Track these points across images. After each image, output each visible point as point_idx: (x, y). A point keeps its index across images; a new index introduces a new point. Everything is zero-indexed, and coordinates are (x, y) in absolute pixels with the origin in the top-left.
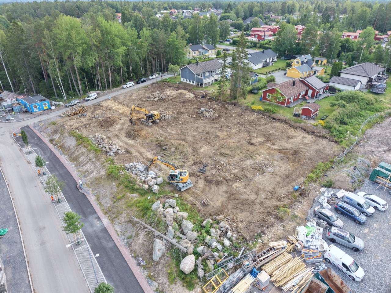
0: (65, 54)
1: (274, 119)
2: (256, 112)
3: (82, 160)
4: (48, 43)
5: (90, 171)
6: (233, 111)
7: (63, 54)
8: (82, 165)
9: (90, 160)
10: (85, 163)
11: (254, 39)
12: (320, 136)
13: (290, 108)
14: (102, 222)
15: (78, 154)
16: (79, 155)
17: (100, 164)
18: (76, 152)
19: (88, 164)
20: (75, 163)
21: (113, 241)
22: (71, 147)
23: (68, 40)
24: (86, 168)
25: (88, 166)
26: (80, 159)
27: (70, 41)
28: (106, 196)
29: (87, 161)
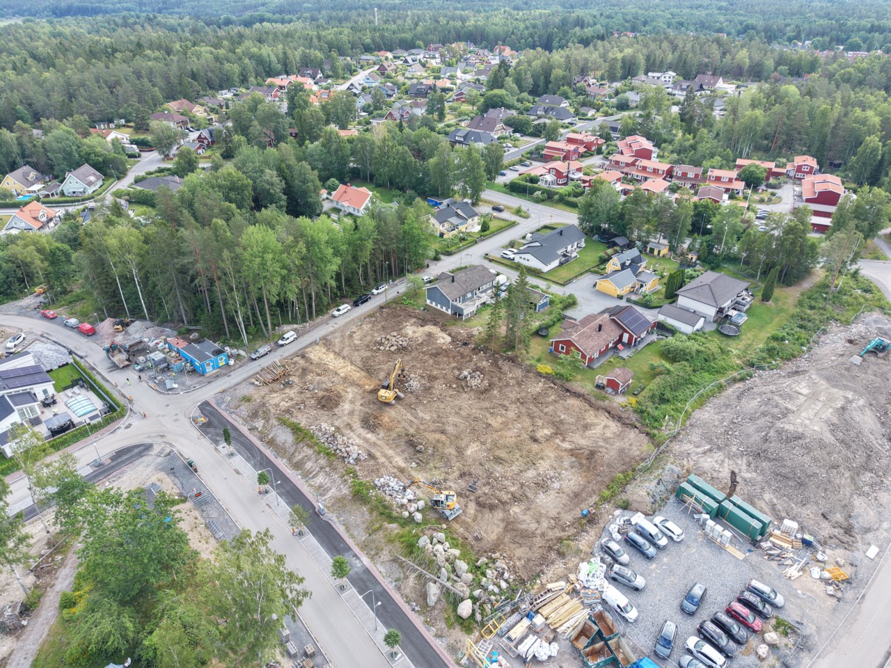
1: (568, 391)
2: (543, 378)
3: (309, 467)
5: (326, 486)
6: (511, 375)
8: (311, 476)
9: (321, 468)
10: (315, 472)
12: (628, 424)
14: (362, 561)
17: (338, 477)
18: (297, 454)
19: (321, 474)
20: (300, 472)
21: (380, 584)
26: (307, 466)
28: (357, 526)
29: (318, 469)
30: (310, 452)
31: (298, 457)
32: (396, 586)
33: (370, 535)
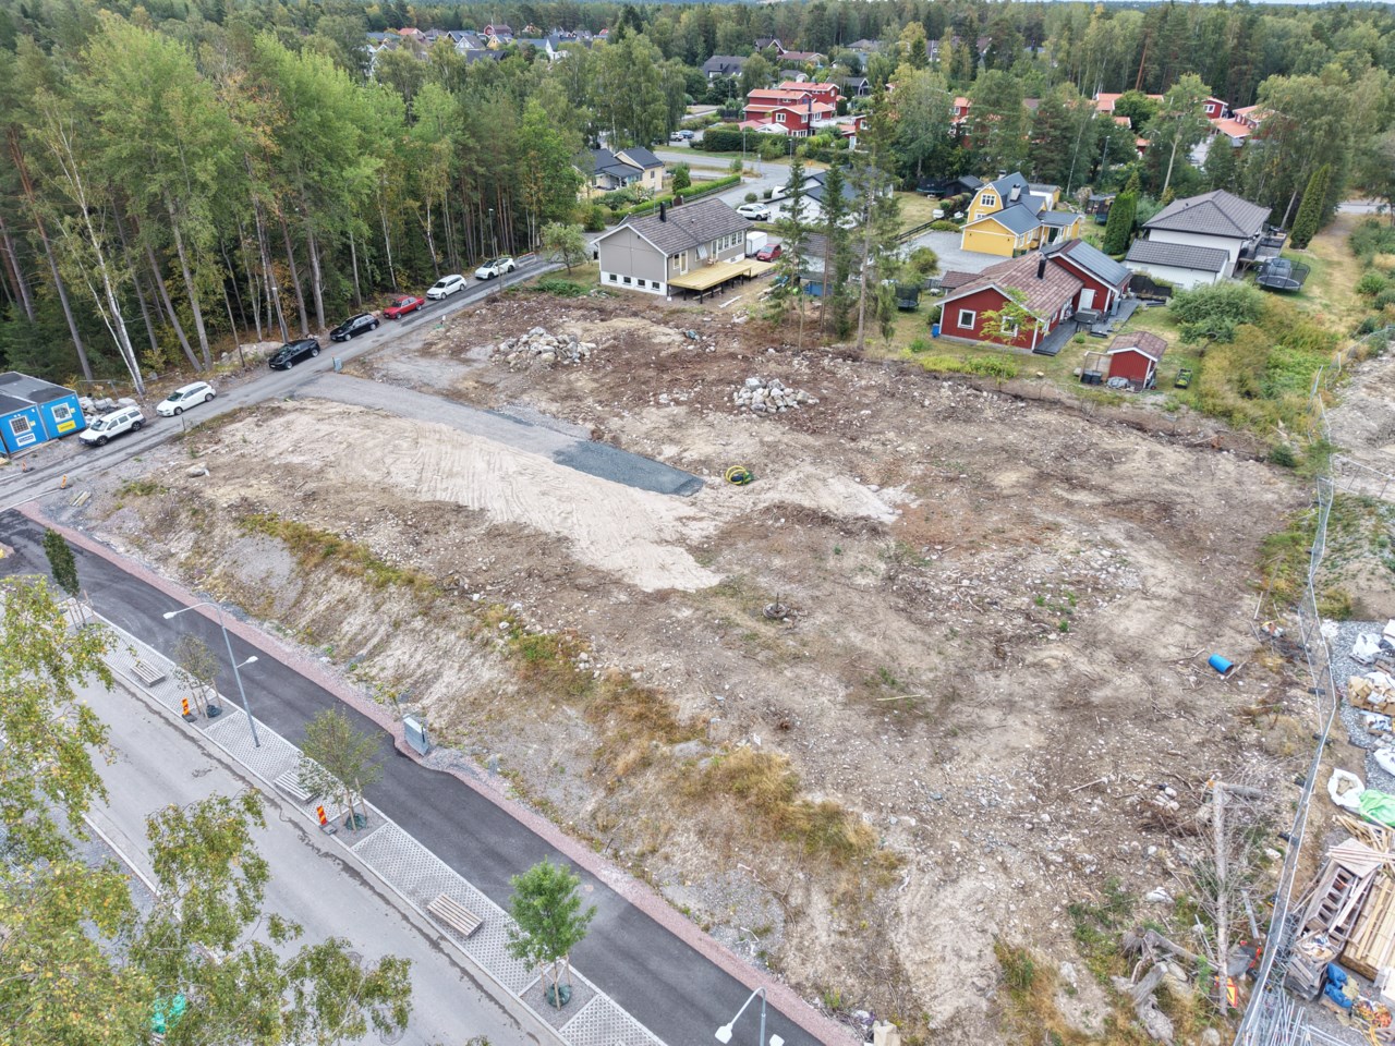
0: (137, 192)
1: (1017, 397)
2: (945, 380)
3: (355, 629)
4: (55, 148)
5: (419, 672)
6: (863, 382)
7: (129, 192)
8: (364, 652)
9: (396, 625)
10: (375, 640)
11: (778, 128)
12: (1200, 445)
13: (1052, 355)
14: (605, 885)
15: (322, 607)
16: (331, 609)
17: (459, 638)
18: (309, 600)
19: (395, 643)
20: (325, 646)
21: (703, 957)
22: (274, 583)
23: (156, 130)
24: (390, 663)
25: (401, 654)
26: (345, 627)
27: (165, 137)
28: (559, 769)
29: (382, 630)
30: (352, 588)
31: (316, 607)
32: (762, 955)
33: (611, 791)
